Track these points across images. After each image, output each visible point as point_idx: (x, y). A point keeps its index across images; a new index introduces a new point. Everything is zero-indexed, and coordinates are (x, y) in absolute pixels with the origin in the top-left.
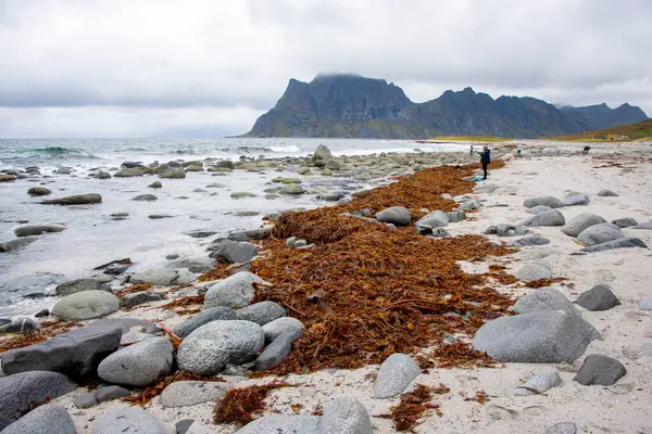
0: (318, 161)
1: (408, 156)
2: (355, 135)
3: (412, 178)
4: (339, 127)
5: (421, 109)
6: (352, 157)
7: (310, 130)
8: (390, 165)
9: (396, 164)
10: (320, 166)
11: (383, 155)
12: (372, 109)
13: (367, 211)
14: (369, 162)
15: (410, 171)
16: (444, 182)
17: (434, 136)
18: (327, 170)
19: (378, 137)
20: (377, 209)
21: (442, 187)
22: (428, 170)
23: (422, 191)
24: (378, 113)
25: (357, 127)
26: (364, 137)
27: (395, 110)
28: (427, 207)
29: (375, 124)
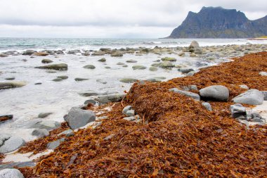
0: (191, 49)
1: (242, 46)
2: (217, 37)
3: (241, 59)
4: (210, 33)
5: (254, 23)
6: (211, 47)
7: (196, 35)
8: (230, 51)
9: (234, 51)
10: (191, 51)
11: (228, 46)
12: (227, 25)
13: (194, 87)
14: (219, 49)
15: (242, 54)
16: (262, 63)
17: (259, 36)
18: (193, 54)
19: (229, 38)
20: (204, 85)
21: (261, 66)
22: (252, 54)
23: (245, 69)
24: (231, 26)
25: (219, 33)
26: (222, 38)
27: (240, 24)
28: (245, 83)
29: (228, 32)
